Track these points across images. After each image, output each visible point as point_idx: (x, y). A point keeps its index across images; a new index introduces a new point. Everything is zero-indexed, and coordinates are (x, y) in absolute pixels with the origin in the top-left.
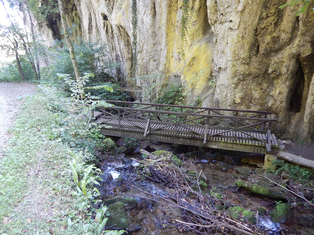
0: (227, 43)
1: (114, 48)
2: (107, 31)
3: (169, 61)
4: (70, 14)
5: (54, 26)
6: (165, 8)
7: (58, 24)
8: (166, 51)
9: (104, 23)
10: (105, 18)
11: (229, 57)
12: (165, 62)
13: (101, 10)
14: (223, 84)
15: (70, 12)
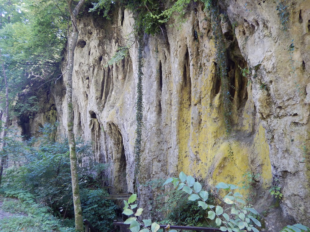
0: (293, 140)
1: (99, 147)
2: (93, 130)
3: (182, 162)
4: (46, 113)
5: (26, 124)
6: (176, 105)
7: (31, 122)
8: (177, 150)
9: (91, 121)
10: (93, 115)
11: (300, 157)
12: (177, 163)
13: (90, 108)
14: (295, 193)
15: (47, 111)
